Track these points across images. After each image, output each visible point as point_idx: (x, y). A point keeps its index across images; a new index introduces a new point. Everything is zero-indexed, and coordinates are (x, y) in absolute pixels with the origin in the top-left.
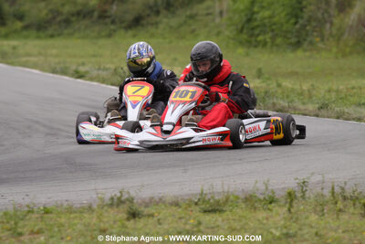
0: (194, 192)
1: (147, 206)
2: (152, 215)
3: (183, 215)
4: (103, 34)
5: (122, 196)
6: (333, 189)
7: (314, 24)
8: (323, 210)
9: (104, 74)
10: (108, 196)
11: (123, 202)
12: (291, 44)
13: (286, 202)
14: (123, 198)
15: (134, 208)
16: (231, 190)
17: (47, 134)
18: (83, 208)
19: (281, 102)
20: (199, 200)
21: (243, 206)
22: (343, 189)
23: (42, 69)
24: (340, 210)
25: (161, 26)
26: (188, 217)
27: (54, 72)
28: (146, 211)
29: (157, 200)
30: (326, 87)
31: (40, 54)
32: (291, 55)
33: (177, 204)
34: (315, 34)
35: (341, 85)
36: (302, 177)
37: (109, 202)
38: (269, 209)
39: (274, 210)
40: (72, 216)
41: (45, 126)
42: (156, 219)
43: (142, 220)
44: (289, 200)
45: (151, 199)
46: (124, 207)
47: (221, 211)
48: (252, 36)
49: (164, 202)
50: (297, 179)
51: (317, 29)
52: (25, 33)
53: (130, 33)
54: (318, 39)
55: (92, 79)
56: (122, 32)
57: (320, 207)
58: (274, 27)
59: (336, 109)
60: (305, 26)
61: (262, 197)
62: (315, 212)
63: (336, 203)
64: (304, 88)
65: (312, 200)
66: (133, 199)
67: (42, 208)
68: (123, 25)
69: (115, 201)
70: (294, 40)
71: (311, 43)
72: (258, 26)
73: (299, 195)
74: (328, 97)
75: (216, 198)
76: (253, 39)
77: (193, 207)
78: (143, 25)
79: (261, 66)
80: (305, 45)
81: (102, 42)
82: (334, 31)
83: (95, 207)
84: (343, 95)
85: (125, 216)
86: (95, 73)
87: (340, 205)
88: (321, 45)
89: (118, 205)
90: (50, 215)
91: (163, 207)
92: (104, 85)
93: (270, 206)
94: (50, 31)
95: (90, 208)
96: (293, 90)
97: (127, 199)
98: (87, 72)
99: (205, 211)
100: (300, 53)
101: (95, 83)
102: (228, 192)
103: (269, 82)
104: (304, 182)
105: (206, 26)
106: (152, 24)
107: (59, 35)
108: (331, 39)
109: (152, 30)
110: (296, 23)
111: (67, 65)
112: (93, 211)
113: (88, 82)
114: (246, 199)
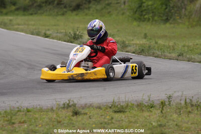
1: (83, 109)
2: (86, 114)
3: (103, 114)
4: (60, 13)
5: (69, 103)
8: (180, 112)
9: (60, 35)
10: (62, 103)
11: (70, 106)
13: (160, 107)
15: (76, 109)
17: (29, 68)
18: (48, 109)
20: (112, 105)
21: (136, 109)
22: (191, 100)
23: (26, 32)
24: (190, 112)
26: (106, 115)
27: (32, 34)
28: (83, 111)
29: (89, 105)
30: (182, 44)
31: (25, 24)
33: (100, 108)
34: (176, 14)
37: (63, 106)
38: (151, 111)
40: (42, 114)
41: (27, 64)
42: (88, 116)
43: (80, 116)
44: (162, 106)
45: (86, 104)
46: (71, 109)
47: (124, 112)
48: (141, 15)
49: (92, 107)
50: (166, 95)
52: (17, 12)
55: (53, 38)
60: (171, 10)
61: (147, 104)
65: (174, 106)
66: (75, 105)
67: (25, 109)
68: (71, 8)
69: (66, 105)
72: (145, 10)
73: (167, 103)
76: (142, 17)
77: (109, 109)
80: (171, 20)
81: (59, 18)
83: (55, 109)
85: (71, 114)
86: (55, 35)
89: (67, 108)
90: (30, 113)
91: (92, 109)
92: (60, 42)
94: (30, 12)
95: (52, 110)
97: (73, 105)
98: (50, 34)
99: (116, 112)
101: (56, 41)
102: (128, 101)
105: (116, 9)
107: (36, 14)
111: (40, 30)
112: (54, 111)
113: (51, 40)
114: (138, 105)
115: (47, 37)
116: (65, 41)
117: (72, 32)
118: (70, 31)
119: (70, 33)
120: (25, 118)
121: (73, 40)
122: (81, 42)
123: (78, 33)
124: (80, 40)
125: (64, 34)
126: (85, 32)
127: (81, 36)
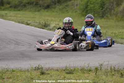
0: (64, 66)
1: (47, 71)
2: (49, 74)
3: (59, 74)
4: (37, 10)
5: (39, 67)
6: (111, 67)
7: (108, 10)
9: (36, 24)
10: (34, 66)
11: (39, 69)
12: (100, 16)
15: (43, 71)
16: (76, 66)
17: (15, 44)
18: (26, 71)
20: (65, 69)
21: (80, 72)
23: (15, 22)
24: (113, 75)
25: (56, 8)
26: (61, 75)
27: (19, 22)
28: (47, 72)
29: (51, 68)
30: (111, 32)
31: (15, 16)
33: (57, 70)
35: (116, 31)
36: (101, 63)
38: (89, 73)
39: (91, 73)
40: (21, 73)
41: (15, 41)
43: (45, 75)
44: (96, 71)
45: (49, 68)
46: (39, 71)
47: (72, 73)
49: (53, 70)
50: (99, 63)
52: (10, 9)
53: (46, 10)
54: (109, 15)
55: (32, 26)
56: (43, 10)
57: (106, 73)
60: (105, 11)
61: (87, 69)
62: (105, 75)
64: (104, 32)
65: (104, 71)
66: (42, 68)
67: (11, 70)
68: (44, 8)
70: (101, 15)
71: (107, 16)
73: (99, 69)
74: (111, 35)
75: (71, 69)
77: (63, 72)
78: (50, 8)
80: (105, 17)
81: (36, 13)
82: (115, 13)
85: (40, 74)
86: (33, 24)
87: (113, 73)
88: (110, 17)
89: (37, 70)
90: (14, 72)
91: (53, 71)
92: (36, 28)
93: (89, 72)
94: (19, 9)
98: (30, 23)
99: (67, 73)
100: (103, 20)
101: (33, 27)
104: (101, 65)
106: (53, 8)
107: (22, 10)
108: (114, 15)
109: (53, 10)
110: (102, 9)
111: (24, 20)
112: (29, 71)
113: (30, 27)
114: (81, 69)
115: (28, 25)
116: (39, 28)
117: (44, 22)
118: (42, 21)
119: (42, 22)
120: (11, 76)
121: (44, 27)
122: (49, 28)
123: (47, 23)
124: (48, 27)
125: (39, 23)
126: (52, 23)
127: (49, 25)
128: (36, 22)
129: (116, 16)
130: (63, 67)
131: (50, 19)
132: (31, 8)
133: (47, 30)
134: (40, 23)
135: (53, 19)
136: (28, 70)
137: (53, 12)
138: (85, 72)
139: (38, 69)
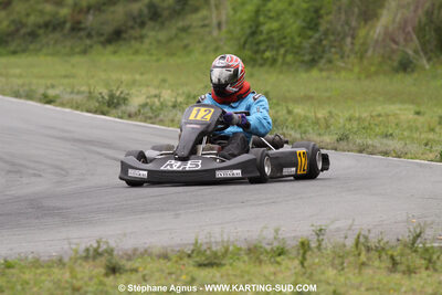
0: (186, 242)
1: (129, 258)
2: (136, 270)
3: (173, 270)
4: (77, 50)
5: (99, 246)
6: (358, 238)
7: (332, 38)
8: (342, 263)
9: (78, 98)
10: (82, 247)
11: (100, 255)
12: (303, 62)
13: (299, 254)
14: (100, 250)
15: (114, 261)
16: (232, 239)
17: (9, 172)
18: (52, 262)
19: (292, 132)
20: (193, 251)
21: (246, 258)
22: (366, 238)
24: (363, 264)
25: (147, 41)
26: (179, 272)
27: (17, 95)
28: (129, 265)
29: (142, 250)
30: (347, 115)
32: (304, 76)
33: (165, 257)
34: (333, 50)
35: (363, 112)
36: (318, 223)
37: (84, 254)
38: (278, 263)
39: (284, 263)
40: (39, 271)
41: (5, 162)
42: (140, 275)
43: (123, 276)
44: (301, 251)
45: (135, 250)
46: (103, 260)
47: (219, 265)
48: (256, 52)
49: (150, 255)
50: (312, 225)
51: (336, 44)
53: (110, 48)
54: (338, 56)
55: (63, 105)
56: (100, 47)
58: (284, 41)
59: (358, 141)
60: (321, 40)
61: (268, 248)
62: (333, 265)
63: (359, 254)
64: (320, 115)
65: (329, 251)
66: (112, 250)
67: (2, 262)
68: (102, 39)
69: (91, 253)
70: (307, 58)
71: (330, 61)
72: (265, 40)
73: (313, 245)
74: (348, 126)
75: (214, 249)
76: (258, 56)
77: (186, 260)
78: (125, 39)
79: (268, 89)
80: (322, 63)
81: (76, 59)
83: (66, 260)
84: (367, 124)
85: (103, 271)
86: (67, 97)
87: (363, 258)
88: (340, 64)
89: (94, 258)
90: (12, 271)
91: (149, 260)
92: (78, 112)
93: (278, 259)
94: (12, 47)
95: (60, 262)
96: (306, 118)
97: (106, 251)
98: (57, 96)
99: (201, 265)
100: (315, 73)
101: (67, 110)
102: (228, 241)
103: (279, 108)
104: (320, 230)
105: (201, 40)
106: (136, 39)
107: (24, 51)
108: (352, 56)
109: (136, 45)
110: (310, 37)
111: (34, 88)
112: (64, 265)
113: (58, 108)
114: (249, 249)
115: (49, 102)
116: (88, 111)
117: (105, 92)
119: (100, 94)
121: (105, 108)
122: (124, 112)
123: (118, 94)
124: (123, 108)
125: (86, 94)
126: (133, 91)
127: (125, 100)
128: (79, 93)
129: (361, 58)
130: (186, 245)
131: (125, 77)
132: (56, 42)
133: (121, 118)
134: (90, 96)
135: (138, 77)
136: (60, 260)
137: (136, 52)
138: (262, 257)
139: (97, 254)
